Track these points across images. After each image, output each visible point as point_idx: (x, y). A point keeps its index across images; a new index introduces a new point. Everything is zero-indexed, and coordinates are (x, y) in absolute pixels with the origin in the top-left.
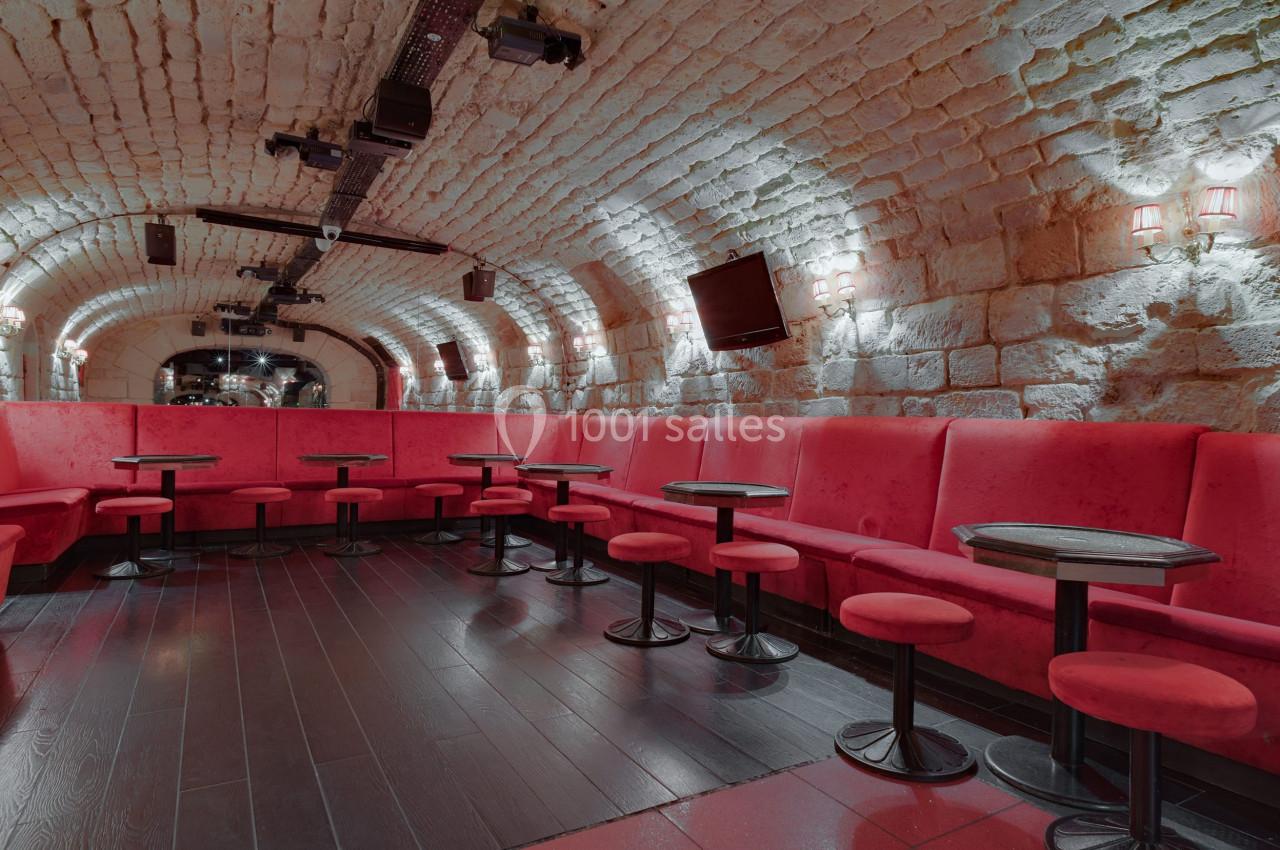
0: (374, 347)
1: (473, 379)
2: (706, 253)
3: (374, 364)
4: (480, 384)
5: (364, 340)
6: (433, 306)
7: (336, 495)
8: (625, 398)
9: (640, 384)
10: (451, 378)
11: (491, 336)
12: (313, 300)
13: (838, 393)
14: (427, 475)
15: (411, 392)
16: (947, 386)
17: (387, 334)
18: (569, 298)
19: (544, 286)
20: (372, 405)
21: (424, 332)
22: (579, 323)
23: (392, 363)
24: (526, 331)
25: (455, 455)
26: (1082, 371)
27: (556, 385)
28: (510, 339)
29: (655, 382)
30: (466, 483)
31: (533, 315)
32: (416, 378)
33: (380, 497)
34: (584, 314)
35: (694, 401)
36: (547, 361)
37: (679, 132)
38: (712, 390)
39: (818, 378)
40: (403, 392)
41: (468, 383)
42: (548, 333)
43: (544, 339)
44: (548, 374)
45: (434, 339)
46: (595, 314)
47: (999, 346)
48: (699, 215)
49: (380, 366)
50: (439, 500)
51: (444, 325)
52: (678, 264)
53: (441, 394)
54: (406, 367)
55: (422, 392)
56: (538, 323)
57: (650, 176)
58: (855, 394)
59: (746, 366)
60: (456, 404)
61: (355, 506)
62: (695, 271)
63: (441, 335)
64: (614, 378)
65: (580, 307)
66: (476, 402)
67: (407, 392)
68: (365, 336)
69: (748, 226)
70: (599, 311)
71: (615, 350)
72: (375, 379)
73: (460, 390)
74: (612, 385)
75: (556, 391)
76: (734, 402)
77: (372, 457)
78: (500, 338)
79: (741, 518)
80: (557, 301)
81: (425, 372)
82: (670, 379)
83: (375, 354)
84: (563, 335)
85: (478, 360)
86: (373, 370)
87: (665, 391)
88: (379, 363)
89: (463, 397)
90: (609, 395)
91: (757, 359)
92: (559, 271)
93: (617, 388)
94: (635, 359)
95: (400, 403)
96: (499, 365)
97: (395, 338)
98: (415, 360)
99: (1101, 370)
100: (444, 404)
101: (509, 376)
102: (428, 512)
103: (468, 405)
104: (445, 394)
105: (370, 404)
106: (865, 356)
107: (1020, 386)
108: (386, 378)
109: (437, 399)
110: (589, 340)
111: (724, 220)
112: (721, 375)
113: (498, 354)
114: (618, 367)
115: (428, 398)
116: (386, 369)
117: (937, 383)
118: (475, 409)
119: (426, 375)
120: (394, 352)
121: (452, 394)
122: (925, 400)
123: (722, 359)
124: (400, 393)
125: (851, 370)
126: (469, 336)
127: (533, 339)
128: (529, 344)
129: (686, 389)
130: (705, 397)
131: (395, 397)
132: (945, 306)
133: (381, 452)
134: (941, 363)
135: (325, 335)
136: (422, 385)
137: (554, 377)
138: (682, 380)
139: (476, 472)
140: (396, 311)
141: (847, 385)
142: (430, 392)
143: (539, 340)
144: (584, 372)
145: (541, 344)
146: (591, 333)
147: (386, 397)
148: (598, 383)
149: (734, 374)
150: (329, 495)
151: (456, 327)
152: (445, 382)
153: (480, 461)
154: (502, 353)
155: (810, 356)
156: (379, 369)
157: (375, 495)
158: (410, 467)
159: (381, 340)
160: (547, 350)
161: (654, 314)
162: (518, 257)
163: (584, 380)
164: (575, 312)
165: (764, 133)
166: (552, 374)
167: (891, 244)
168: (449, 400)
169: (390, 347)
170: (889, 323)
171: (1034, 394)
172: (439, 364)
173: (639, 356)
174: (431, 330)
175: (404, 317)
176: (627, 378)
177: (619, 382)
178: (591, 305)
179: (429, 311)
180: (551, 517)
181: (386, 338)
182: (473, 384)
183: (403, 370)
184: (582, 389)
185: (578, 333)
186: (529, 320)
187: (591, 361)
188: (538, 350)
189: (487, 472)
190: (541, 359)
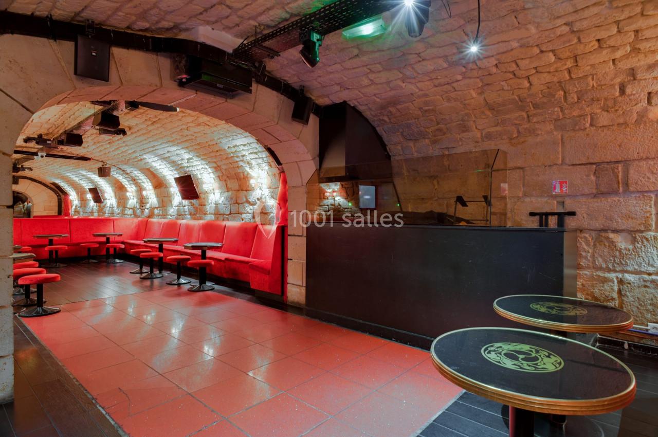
0: (56, 187)
1: (105, 203)
2: (179, 171)
3: (56, 194)
4: (108, 205)
5: (51, 183)
6: (86, 174)
7: (50, 248)
8: (161, 213)
9: (165, 208)
10: (95, 202)
11: (112, 187)
12: (26, 170)
13: (212, 214)
14: (84, 241)
15: (76, 207)
16: (230, 214)
17: (63, 182)
18: (140, 177)
19: (131, 172)
20: (55, 213)
21: (82, 182)
22: (145, 186)
23: (65, 194)
24: (126, 186)
25: (95, 234)
26: (250, 211)
27: (138, 207)
28: (120, 189)
29: (170, 208)
30: (100, 243)
31: (128, 181)
32: (78, 201)
33: (67, 248)
34: (146, 183)
35: (180, 215)
36: (135, 198)
37: (161, 144)
38: (185, 212)
39: (208, 210)
40: (72, 207)
41: (103, 205)
42: (135, 188)
43: (133, 190)
44: (135, 203)
45: (87, 186)
46: (150, 184)
47: (239, 204)
48: (173, 162)
49: (59, 194)
50: (89, 249)
51: (92, 181)
52: (171, 173)
53: (91, 208)
54: (73, 197)
55: (81, 207)
56: (130, 184)
57: (156, 151)
58: (215, 214)
59: (192, 205)
60: (98, 212)
61: (57, 252)
62: (177, 176)
63: (90, 184)
64: (157, 206)
65: (145, 180)
66: (107, 212)
67: (74, 207)
68: (52, 182)
69: (187, 167)
70: (151, 183)
71: (158, 196)
72: (57, 200)
73: (100, 207)
74: (157, 208)
75: (138, 209)
76: (190, 215)
77: (63, 235)
78: (116, 188)
79: (165, 246)
80: (136, 178)
81: (83, 198)
82: (174, 207)
83: (56, 189)
84: (140, 189)
85: (106, 195)
86: (55, 197)
87: (172, 211)
88: (58, 193)
89: (101, 210)
90: (156, 211)
91: (195, 203)
92: (135, 169)
93: (159, 209)
94: (164, 200)
95: (70, 211)
96: (116, 198)
97: (67, 184)
98: (77, 193)
99: (252, 211)
100: (92, 213)
101: (120, 202)
102: (85, 253)
103: (103, 213)
104: (93, 208)
105: (54, 212)
106: (217, 204)
107: (241, 214)
108: (62, 200)
109: (89, 210)
110: (148, 192)
111: (181, 164)
112: (187, 207)
113: (115, 193)
114: (159, 202)
115: (85, 210)
116: (63, 196)
117: (228, 213)
118: (107, 215)
119: (83, 200)
120: (67, 189)
121: (96, 208)
122: (227, 216)
123: (186, 202)
124: (70, 207)
125: (214, 208)
126: (102, 186)
127: (129, 189)
128: (127, 191)
129: (178, 211)
130: (183, 213)
131: (67, 209)
132: (230, 193)
133: (65, 233)
134: (229, 208)
135: (30, 181)
136: (81, 204)
137: (138, 204)
138: (177, 208)
139: (104, 239)
140: (68, 174)
141: (213, 212)
142: (85, 207)
143: (131, 190)
144: (148, 203)
145: (132, 192)
146: (149, 190)
147: (63, 209)
148: (152, 207)
149: (190, 207)
150: (46, 249)
151: (96, 182)
152: (92, 203)
153: (104, 236)
154: (117, 193)
155: (207, 203)
156: (59, 196)
157: (64, 248)
158: (77, 237)
159: (60, 184)
160: (135, 194)
161: (168, 185)
162: (119, 163)
163: (148, 206)
164: (143, 182)
165: (183, 148)
166: (137, 203)
167: (219, 177)
168: (95, 211)
169: (65, 187)
170: (221, 197)
171: (244, 216)
172: (89, 196)
173: (165, 199)
174: (84, 182)
175: (72, 177)
176: (161, 206)
177: (159, 207)
178: (148, 181)
179: (84, 176)
180: (131, 253)
181: (63, 183)
182: (105, 205)
183: (71, 198)
184: (147, 209)
185: (145, 189)
186: (127, 183)
187: (150, 199)
188: (131, 194)
189: (108, 239)
190: (132, 197)
